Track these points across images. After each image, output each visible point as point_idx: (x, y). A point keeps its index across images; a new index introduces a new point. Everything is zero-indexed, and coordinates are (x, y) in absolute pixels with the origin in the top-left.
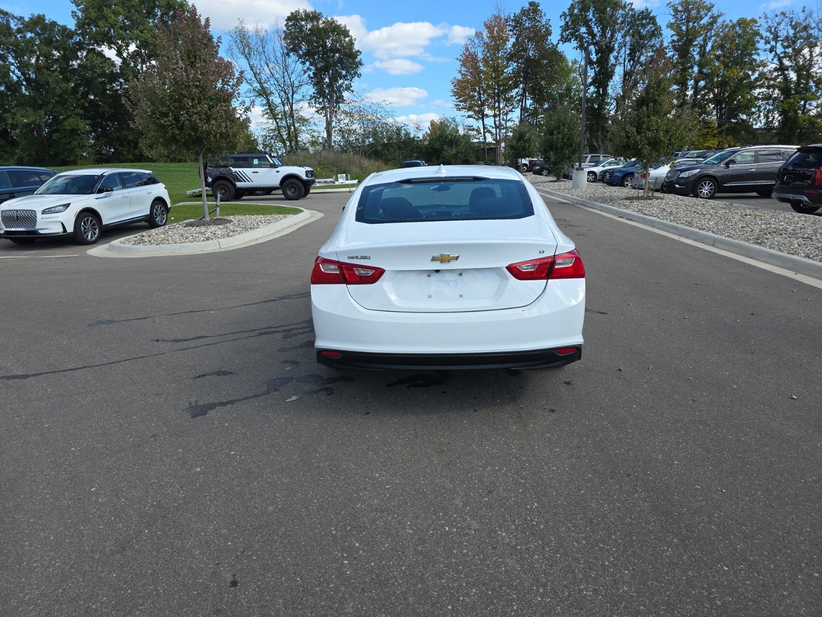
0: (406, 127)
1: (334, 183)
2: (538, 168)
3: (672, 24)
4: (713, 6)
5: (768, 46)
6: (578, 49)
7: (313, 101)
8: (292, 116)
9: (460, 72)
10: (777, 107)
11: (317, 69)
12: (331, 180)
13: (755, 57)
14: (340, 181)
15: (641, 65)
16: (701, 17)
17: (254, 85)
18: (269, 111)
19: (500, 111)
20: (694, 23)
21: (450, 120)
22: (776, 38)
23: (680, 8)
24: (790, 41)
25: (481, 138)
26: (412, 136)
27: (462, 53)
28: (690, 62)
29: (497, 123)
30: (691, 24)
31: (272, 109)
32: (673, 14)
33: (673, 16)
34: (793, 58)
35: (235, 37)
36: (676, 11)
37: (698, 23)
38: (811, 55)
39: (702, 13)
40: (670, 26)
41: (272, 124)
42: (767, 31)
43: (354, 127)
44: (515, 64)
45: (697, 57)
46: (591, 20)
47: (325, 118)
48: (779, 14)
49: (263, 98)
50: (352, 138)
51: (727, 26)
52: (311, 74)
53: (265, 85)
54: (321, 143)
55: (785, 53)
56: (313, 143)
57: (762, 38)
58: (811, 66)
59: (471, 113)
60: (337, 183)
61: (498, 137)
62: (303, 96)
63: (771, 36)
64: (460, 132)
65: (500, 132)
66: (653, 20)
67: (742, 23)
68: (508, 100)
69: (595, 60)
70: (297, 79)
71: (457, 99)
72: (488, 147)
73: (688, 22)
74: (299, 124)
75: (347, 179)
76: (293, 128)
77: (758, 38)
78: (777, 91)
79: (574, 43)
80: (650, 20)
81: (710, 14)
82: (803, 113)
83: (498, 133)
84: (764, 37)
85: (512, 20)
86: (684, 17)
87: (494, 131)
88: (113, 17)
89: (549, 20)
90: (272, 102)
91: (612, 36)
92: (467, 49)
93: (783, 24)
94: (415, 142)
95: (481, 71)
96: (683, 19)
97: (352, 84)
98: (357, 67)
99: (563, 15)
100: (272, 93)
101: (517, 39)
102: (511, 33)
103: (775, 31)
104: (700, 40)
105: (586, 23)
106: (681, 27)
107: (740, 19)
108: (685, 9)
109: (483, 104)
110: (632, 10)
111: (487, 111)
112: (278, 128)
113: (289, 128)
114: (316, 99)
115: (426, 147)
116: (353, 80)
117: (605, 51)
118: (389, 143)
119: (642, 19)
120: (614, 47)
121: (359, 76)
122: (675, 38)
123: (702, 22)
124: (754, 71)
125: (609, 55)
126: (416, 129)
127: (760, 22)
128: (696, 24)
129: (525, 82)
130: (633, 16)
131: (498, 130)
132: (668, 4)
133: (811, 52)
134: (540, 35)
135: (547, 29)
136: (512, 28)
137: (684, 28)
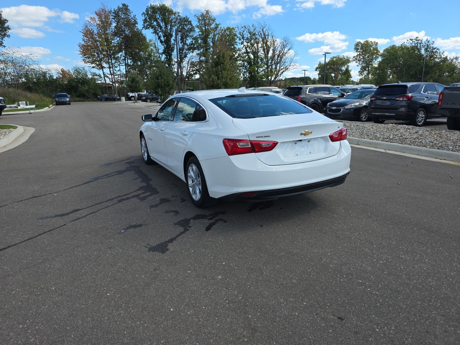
0: (50, 72)
1: (17, 107)
2: (144, 98)
3: (198, 26)
4: (215, 19)
5: (240, 42)
6: (154, 33)
9: (83, 40)
10: (247, 71)
12: (15, 105)
13: (235, 46)
14: (22, 106)
15: (187, 45)
16: (211, 24)
19: (113, 65)
20: (208, 26)
21: (82, 69)
22: (243, 38)
23: (201, 18)
24: (249, 40)
25: (102, 80)
26: (55, 78)
27: (83, 29)
28: (208, 46)
29: (112, 72)
30: (207, 27)
32: (198, 21)
33: (198, 22)
34: (251, 47)
36: (199, 20)
37: (210, 27)
38: (258, 47)
39: (211, 22)
40: (197, 27)
42: (239, 34)
43: (8, 71)
44: (118, 39)
45: (211, 44)
46: (159, 19)
48: (243, 26)
50: (8, 78)
51: (222, 30)
55: (247, 45)
57: (237, 37)
58: (258, 52)
59: (94, 65)
60: (19, 108)
61: (113, 80)
63: (241, 37)
64: (88, 76)
65: (114, 77)
66: (190, 23)
67: (228, 29)
68: (117, 59)
69: (163, 40)
71: (83, 56)
72: (108, 86)
73: (205, 26)
75: (27, 105)
77: (236, 37)
78: (246, 63)
79: (151, 30)
80: (189, 22)
81: (214, 23)
82: (257, 73)
83: (113, 78)
84: (238, 37)
85: (113, 13)
86: (203, 23)
87: (110, 76)
89: (135, 15)
91: (171, 28)
92: (87, 27)
93: (245, 31)
94: (57, 82)
95: (97, 41)
96: (203, 24)
97: (3, 41)
98: (6, 30)
99: (143, 14)
101: (117, 24)
102: (113, 20)
103: (243, 34)
104: (211, 36)
105: (156, 20)
106: (202, 28)
107: (228, 27)
108: (203, 19)
109: (101, 60)
110: (179, 16)
111: (104, 65)
115: (66, 85)
116: (4, 39)
117: (168, 36)
118: (38, 82)
119: (185, 21)
120: (172, 34)
121: (9, 36)
122: (200, 33)
123: (211, 27)
124: (236, 53)
125: (171, 38)
126: (57, 73)
127: (236, 29)
128: (209, 27)
129: (126, 49)
130: (180, 19)
131: (113, 76)
132: (195, 16)
133: (257, 46)
134: (131, 24)
135: (135, 20)
136: (114, 17)
137: (204, 28)
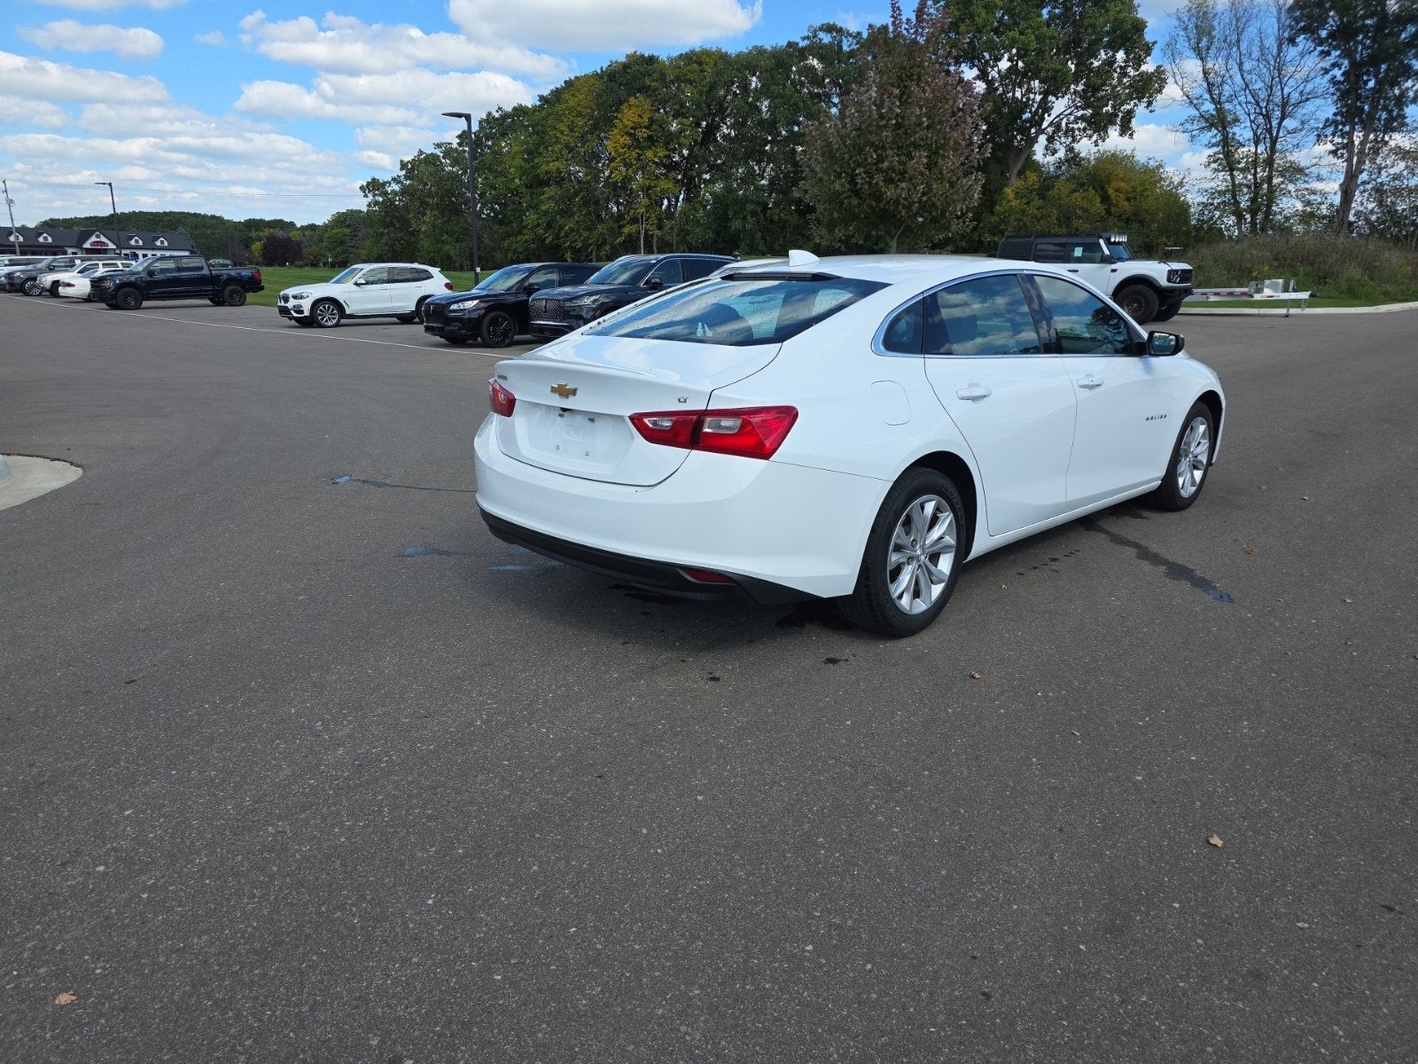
1: (1251, 296)
7: (1330, 130)
8: (1269, 162)
11: (1353, 64)
12: (1246, 290)
14: (1267, 292)
17: (1203, 108)
18: (1221, 156)
31: (1229, 151)
35: (1186, 19)
41: (1221, 181)
47: (1345, 164)
49: (1216, 132)
52: (1338, 73)
53: (1227, 106)
54: (1324, 217)
56: (1306, 218)
60: (1257, 297)
62: (1303, 123)
70: (1298, 90)
74: (1280, 179)
75: (1286, 290)
76: (1265, 186)
88: (983, 14)
90: (1233, 138)
100: (1236, 120)
112: (1234, 189)
113: (1257, 186)
114: (1336, 128)
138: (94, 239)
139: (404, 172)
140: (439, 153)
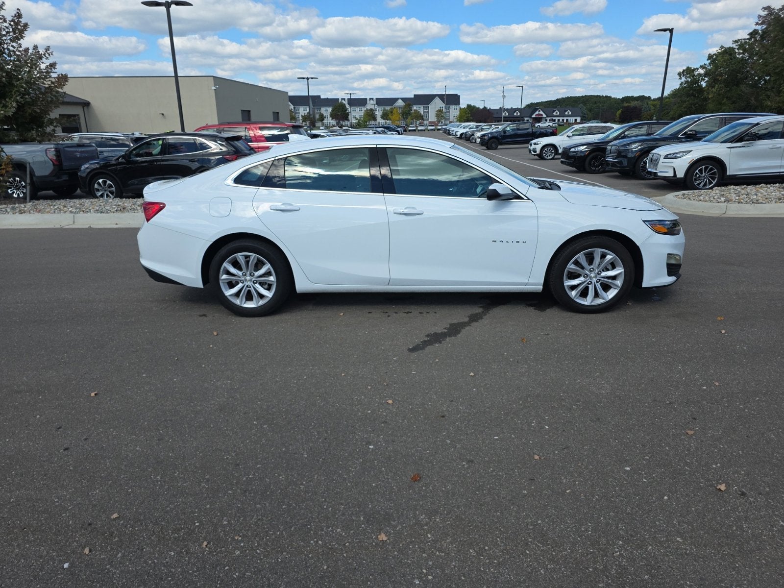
138: (537, 113)
139: (709, 61)
140: (735, 47)
